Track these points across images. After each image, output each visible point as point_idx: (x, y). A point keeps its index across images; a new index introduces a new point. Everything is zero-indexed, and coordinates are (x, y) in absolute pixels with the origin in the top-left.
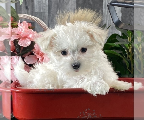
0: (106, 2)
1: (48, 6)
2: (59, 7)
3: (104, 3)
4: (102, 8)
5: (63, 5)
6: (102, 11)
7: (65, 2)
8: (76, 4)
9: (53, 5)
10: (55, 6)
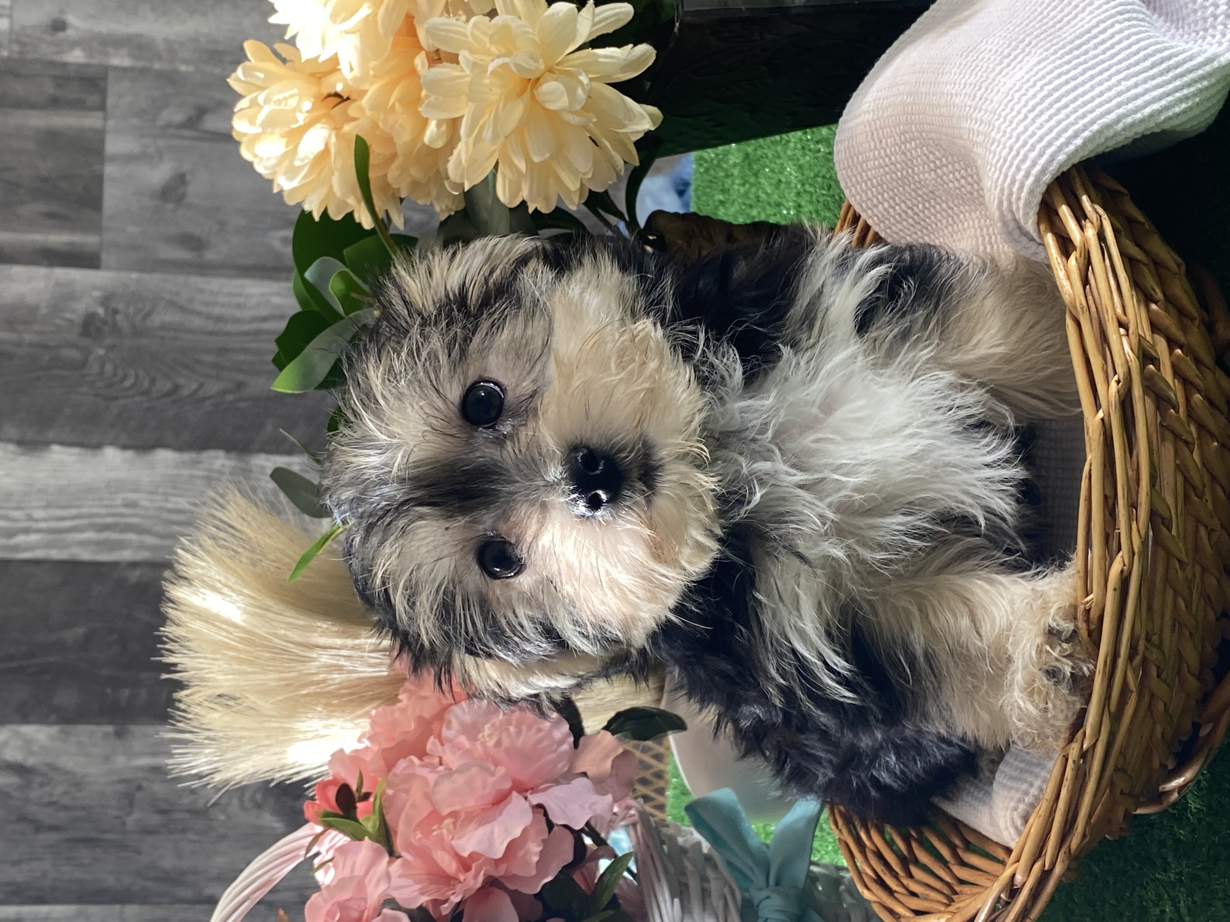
0: (83, 544)
1: (82, 907)
2: (93, 835)
3: (85, 555)
4: (114, 565)
5: (83, 808)
6: (133, 565)
7: (66, 793)
8: (81, 728)
9: (78, 874)
10: (86, 861)
